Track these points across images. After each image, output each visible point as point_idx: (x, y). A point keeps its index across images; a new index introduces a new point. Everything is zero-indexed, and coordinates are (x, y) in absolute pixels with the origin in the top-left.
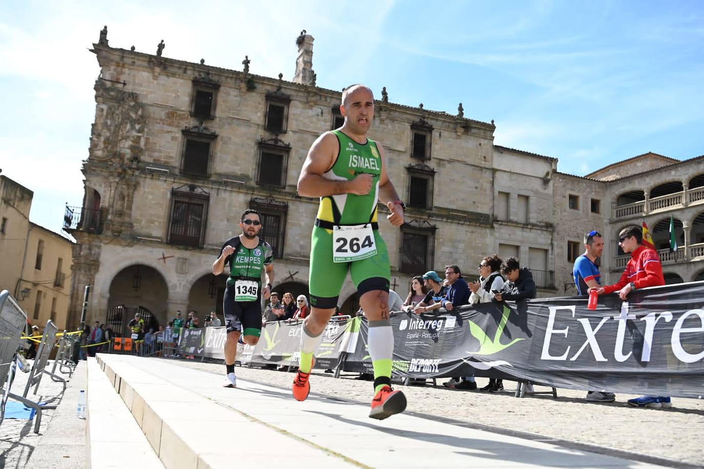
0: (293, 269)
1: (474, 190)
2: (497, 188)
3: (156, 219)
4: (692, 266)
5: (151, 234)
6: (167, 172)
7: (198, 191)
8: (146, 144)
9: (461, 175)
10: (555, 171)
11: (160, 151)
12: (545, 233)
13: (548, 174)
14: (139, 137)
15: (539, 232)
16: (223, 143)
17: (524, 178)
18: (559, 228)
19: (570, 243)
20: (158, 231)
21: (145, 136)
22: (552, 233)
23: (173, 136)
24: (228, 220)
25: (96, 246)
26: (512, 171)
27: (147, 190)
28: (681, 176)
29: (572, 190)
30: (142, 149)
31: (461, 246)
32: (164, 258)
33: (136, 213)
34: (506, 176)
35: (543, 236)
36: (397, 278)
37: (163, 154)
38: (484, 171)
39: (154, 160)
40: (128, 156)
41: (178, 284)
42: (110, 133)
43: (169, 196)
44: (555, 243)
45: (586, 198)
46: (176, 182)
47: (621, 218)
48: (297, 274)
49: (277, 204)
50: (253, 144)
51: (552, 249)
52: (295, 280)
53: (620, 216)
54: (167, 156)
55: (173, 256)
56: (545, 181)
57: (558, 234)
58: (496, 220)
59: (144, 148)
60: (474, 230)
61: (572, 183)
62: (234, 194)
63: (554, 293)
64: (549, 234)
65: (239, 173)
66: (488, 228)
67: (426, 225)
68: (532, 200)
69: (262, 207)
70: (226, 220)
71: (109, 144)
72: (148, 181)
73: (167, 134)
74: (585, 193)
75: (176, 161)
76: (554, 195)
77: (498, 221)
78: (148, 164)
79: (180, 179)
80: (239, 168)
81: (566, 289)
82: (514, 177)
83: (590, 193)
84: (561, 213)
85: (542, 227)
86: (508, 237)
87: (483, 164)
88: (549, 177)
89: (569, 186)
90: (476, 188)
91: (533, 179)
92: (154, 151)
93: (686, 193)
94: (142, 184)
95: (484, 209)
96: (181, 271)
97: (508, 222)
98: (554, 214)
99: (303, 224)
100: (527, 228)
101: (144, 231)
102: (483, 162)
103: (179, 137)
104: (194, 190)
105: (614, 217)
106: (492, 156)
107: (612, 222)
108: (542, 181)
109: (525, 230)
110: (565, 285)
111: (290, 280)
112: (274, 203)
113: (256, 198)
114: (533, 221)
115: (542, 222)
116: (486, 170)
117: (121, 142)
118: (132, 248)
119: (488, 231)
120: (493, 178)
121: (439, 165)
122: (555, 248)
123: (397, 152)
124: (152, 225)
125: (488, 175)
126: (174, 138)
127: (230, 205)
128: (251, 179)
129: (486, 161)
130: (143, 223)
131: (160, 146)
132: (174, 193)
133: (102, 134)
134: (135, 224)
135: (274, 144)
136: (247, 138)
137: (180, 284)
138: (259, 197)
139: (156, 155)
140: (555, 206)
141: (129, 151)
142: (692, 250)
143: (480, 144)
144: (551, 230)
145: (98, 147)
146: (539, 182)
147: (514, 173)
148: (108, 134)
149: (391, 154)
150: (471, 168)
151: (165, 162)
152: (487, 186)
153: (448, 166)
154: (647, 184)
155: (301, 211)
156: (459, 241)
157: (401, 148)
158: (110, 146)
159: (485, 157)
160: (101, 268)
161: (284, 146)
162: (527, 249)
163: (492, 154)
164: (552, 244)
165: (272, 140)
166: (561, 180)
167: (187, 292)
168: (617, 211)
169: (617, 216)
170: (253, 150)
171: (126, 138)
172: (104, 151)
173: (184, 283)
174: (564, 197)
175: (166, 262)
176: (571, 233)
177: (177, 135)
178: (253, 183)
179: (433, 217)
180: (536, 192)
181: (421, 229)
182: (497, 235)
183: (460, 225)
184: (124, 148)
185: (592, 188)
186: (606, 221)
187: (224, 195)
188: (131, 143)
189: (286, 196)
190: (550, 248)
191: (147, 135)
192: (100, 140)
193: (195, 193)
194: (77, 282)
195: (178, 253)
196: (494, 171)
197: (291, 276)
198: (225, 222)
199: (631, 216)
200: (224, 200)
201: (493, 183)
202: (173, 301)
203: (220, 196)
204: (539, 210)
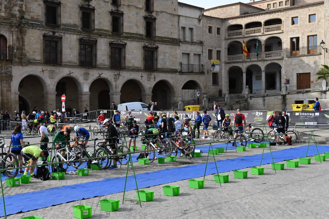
0: (100, 72)
1: (172, 27)
2: (181, 25)
3: (37, 50)
4: (266, 62)
5: (36, 59)
6: (39, 24)
7: (57, 34)
8: (26, 9)
9: (166, 19)
10: (203, 15)
11: (33, 12)
12: (200, 46)
13: (200, 16)
14: (22, 4)
15: (197, 46)
16: (64, 7)
17: (191, 19)
18: (205, 44)
19: (209, 50)
20: (38, 57)
21: (25, 4)
22: (202, 46)
23: (38, 3)
24: (70, 49)
25: (10, 67)
26: (186, 16)
27: (30, 35)
28: (261, 19)
29: (210, 24)
30: (24, 11)
31: (167, 55)
32: (43, 71)
33: (27, 48)
34: (184, 18)
35: (199, 48)
36: (143, 73)
37: (35, 14)
38: (175, 16)
39: (31, 17)
40: (18, 16)
41: (51, 84)
42: (7, 2)
43: (42, 38)
44: (204, 51)
45: (215, 28)
46: (44, 30)
47: (230, 37)
48: (102, 74)
49: (93, 39)
50: (77, 7)
51: (203, 54)
52: (101, 77)
53: (230, 36)
54: (37, 15)
55: (47, 70)
56: (199, 20)
57: (205, 46)
58: (180, 42)
59: (25, 10)
60: (172, 47)
61: (210, 20)
62: (71, 35)
63: (204, 75)
64: (201, 46)
65: (72, 23)
66: (178, 45)
67: (154, 46)
68: (195, 30)
69: (86, 41)
70: (69, 49)
71: (7, 9)
72: (30, 30)
73: (35, 2)
74: (215, 25)
75: (42, 18)
76: (203, 27)
77: (182, 42)
78: (29, 20)
79: (47, 28)
80: (72, 20)
81: (208, 73)
82: (187, 18)
83: (216, 25)
84: (206, 36)
85: (198, 43)
86: (186, 49)
87: (175, 13)
88: (200, 18)
89: (208, 22)
90: (172, 25)
91: (194, 19)
92: (30, 12)
93: (263, 28)
94: (27, 31)
95: (175, 36)
96: (51, 78)
97: (185, 42)
98: (203, 37)
99: (103, 49)
100: (193, 44)
101: (32, 57)
102: (174, 12)
103: (41, 4)
104: (55, 34)
105: (227, 36)
106: (178, 9)
107: (226, 39)
108: (198, 20)
109: (192, 45)
110: (208, 71)
111: (99, 77)
112: (91, 39)
113: (83, 37)
114: (195, 41)
115: (198, 41)
116: (176, 16)
117: (14, 7)
118: (27, 67)
119: (178, 47)
120: (179, 20)
121: (157, 14)
122: (204, 53)
123: (139, 9)
124: (35, 54)
125: (176, 18)
126: (39, 5)
127: (70, 41)
128: (79, 27)
129: (175, 11)
130: (31, 53)
131: (33, 10)
132: (44, 36)
133: (3, 3)
134: (27, 54)
135: (87, 7)
136: (74, 4)
137: (52, 83)
138: (85, 36)
139: (32, 14)
140: (203, 33)
141: (18, 13)
142: (265, 54)
143: (173, 2)
144: (202, 45)
145: (2, 11)
146: (197, 20)
147: (187, 17)
148: (6, 3)
149: (137, 10)
150: (170, 15)
151: (37, 19)
152: (176, 24)
153: (160, 14)
154: (244, 22)
155: (101, 42)
156: (167, 53)
157: (140, 6)
158: (8, 10)
159: (175, 9)
160: (13, 79)
161: (92, 8)
162: (193, 54)
163: (177, 7)
164: (202, 52)
165: (87, 5)
166: (205, 19)
167: (55, 88)
168: (228, 34)
169: (228, 36)
170: (77, 11)
171: (16, 5)
172: (5, 13)
173: (53, 83)
174: (207, 27)
175: (44, 73)
176: (209, 45)
177: (41, 3)
178: (79, 29)
179: (156, 42)
180: (196, 26)
181: (152, 48)
182: (181, 48)
183: (167, 45)
184: (16, 11)
185: (217, 22)
186: (223, 38)
187: (67, 36)
188: (18, 8)
189: (95, 35)
190: (201, 53)
191: (26, 3)
192: (2, 6)
193: (55, 36)
194: (3, 87)
195: (49, 68)
196: (179, 16)
197: (100, 76)
198: (69, 50)
199: (236, 37)
200: (67, 38)
201: (178, 22)
202: (49, 93)
203: (65, 36)
204: (197, 35)
